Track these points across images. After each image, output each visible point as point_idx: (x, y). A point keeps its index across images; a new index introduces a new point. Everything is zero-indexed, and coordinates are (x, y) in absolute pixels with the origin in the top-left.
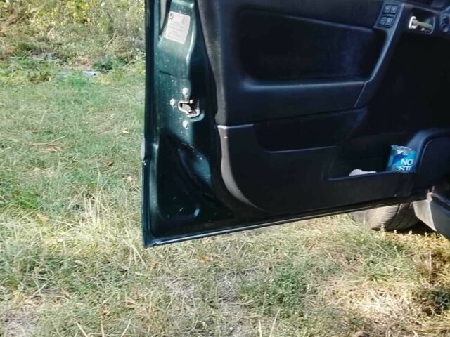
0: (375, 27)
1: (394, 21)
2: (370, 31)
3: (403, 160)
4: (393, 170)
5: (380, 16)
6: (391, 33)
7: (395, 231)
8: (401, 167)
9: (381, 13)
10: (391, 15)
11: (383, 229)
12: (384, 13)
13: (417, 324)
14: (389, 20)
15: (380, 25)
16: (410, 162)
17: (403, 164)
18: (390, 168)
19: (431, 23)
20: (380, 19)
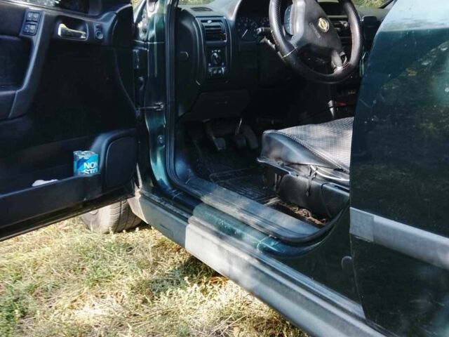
0: (21, 34)
1: (37, 28)
2: (16, 38)
3: (85, 164)
4: (79, 175)
5: (23, 25)
6: (37, 40)
7: (124, 231)
8: (84, 171)
9: (25, 21)
10: (34, 23)
11: (111, 232)
12: (27, 21)
13: (135, 315)
14: (33, 28)
15: (25, 33)
16: (93, 165)
17: (87, 168)
18: (77, 173)
19: (85, 30)
20: (24, 27)
